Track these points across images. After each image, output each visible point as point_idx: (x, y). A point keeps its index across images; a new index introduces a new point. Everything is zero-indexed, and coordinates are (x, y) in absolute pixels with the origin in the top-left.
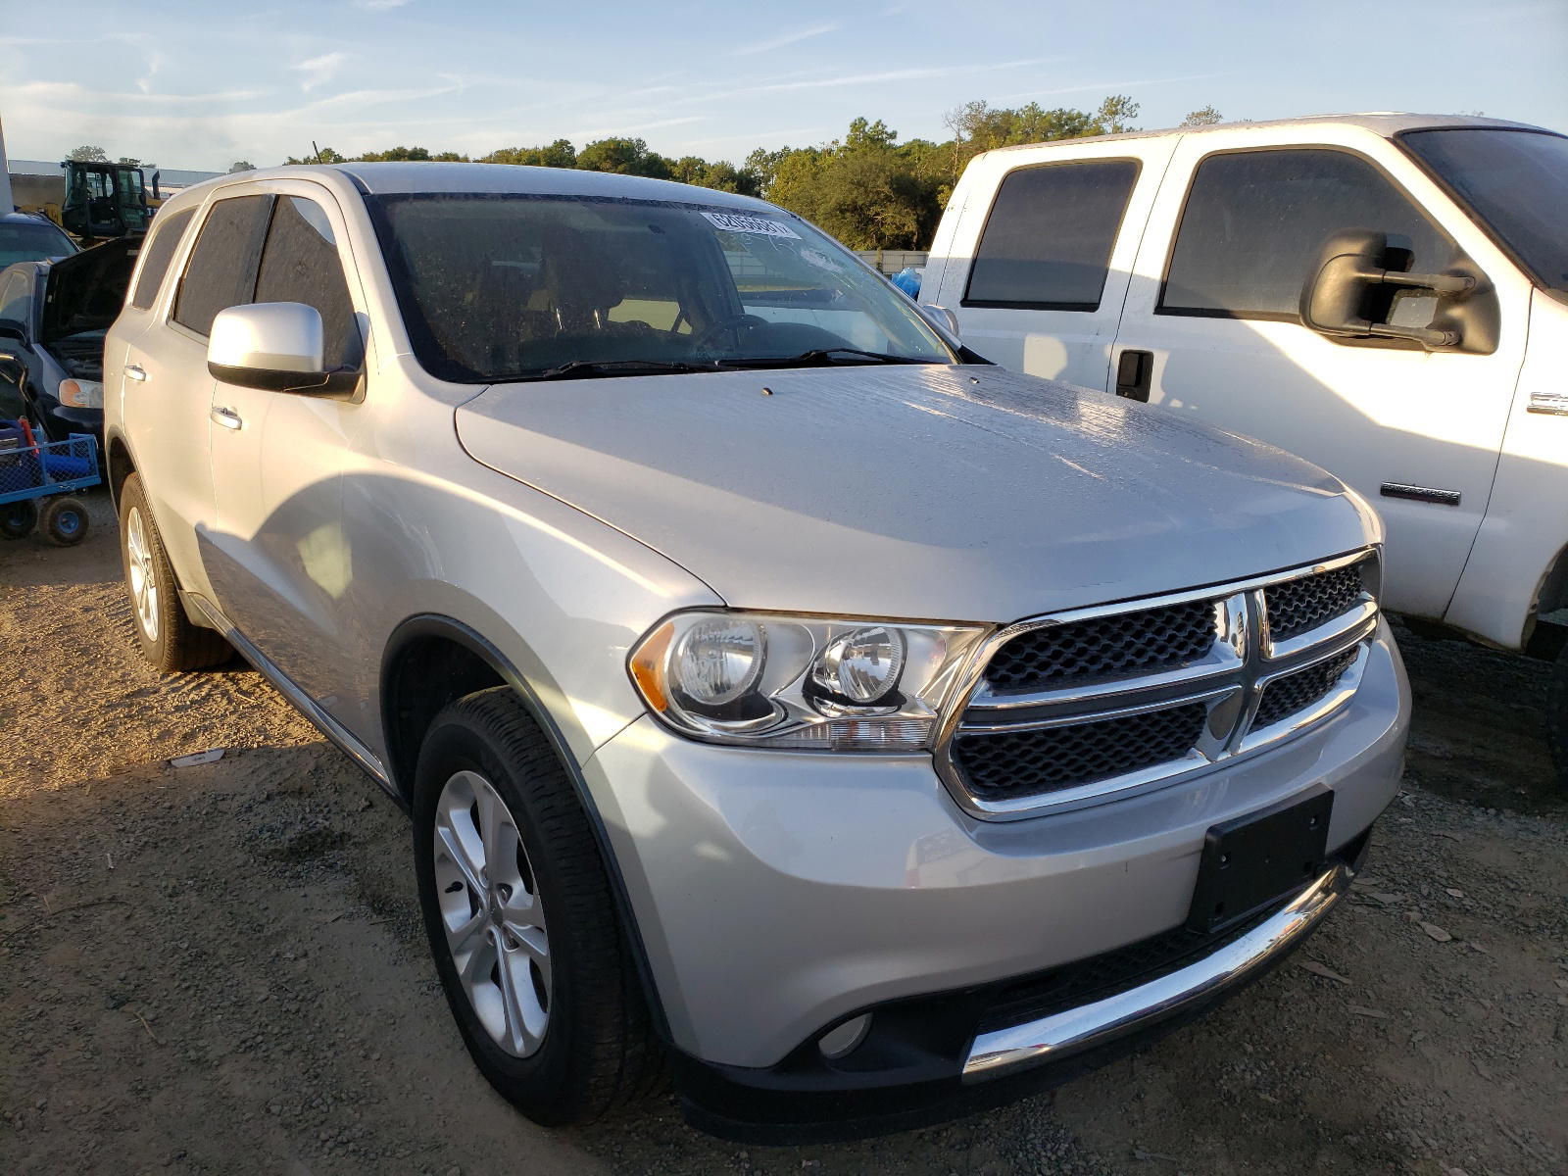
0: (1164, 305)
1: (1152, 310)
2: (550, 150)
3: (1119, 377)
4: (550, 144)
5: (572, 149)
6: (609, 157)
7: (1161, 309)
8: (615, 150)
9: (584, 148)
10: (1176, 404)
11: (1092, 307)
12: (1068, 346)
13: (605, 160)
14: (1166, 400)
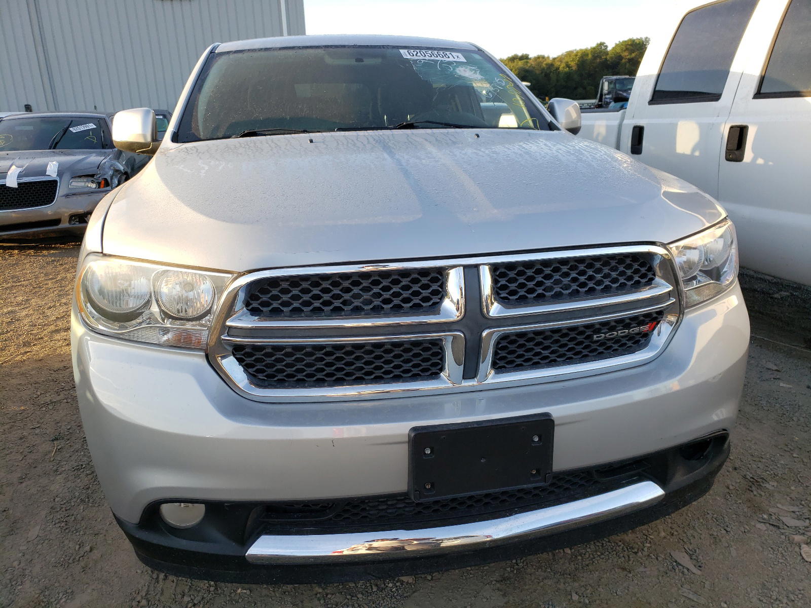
0: (761, 92)
1: (752, 95)
2: (594, 48)
3: (727, 144)
4: (594, 45)
5: (606, 46)
6: (627, 49)
7: (759, 95)
8: (631, 45)
9: (614, 45)
10: (760, 161)
11: (716, 97)
12: (701, 126)
13: (625, 51)
14: (755, 159)
